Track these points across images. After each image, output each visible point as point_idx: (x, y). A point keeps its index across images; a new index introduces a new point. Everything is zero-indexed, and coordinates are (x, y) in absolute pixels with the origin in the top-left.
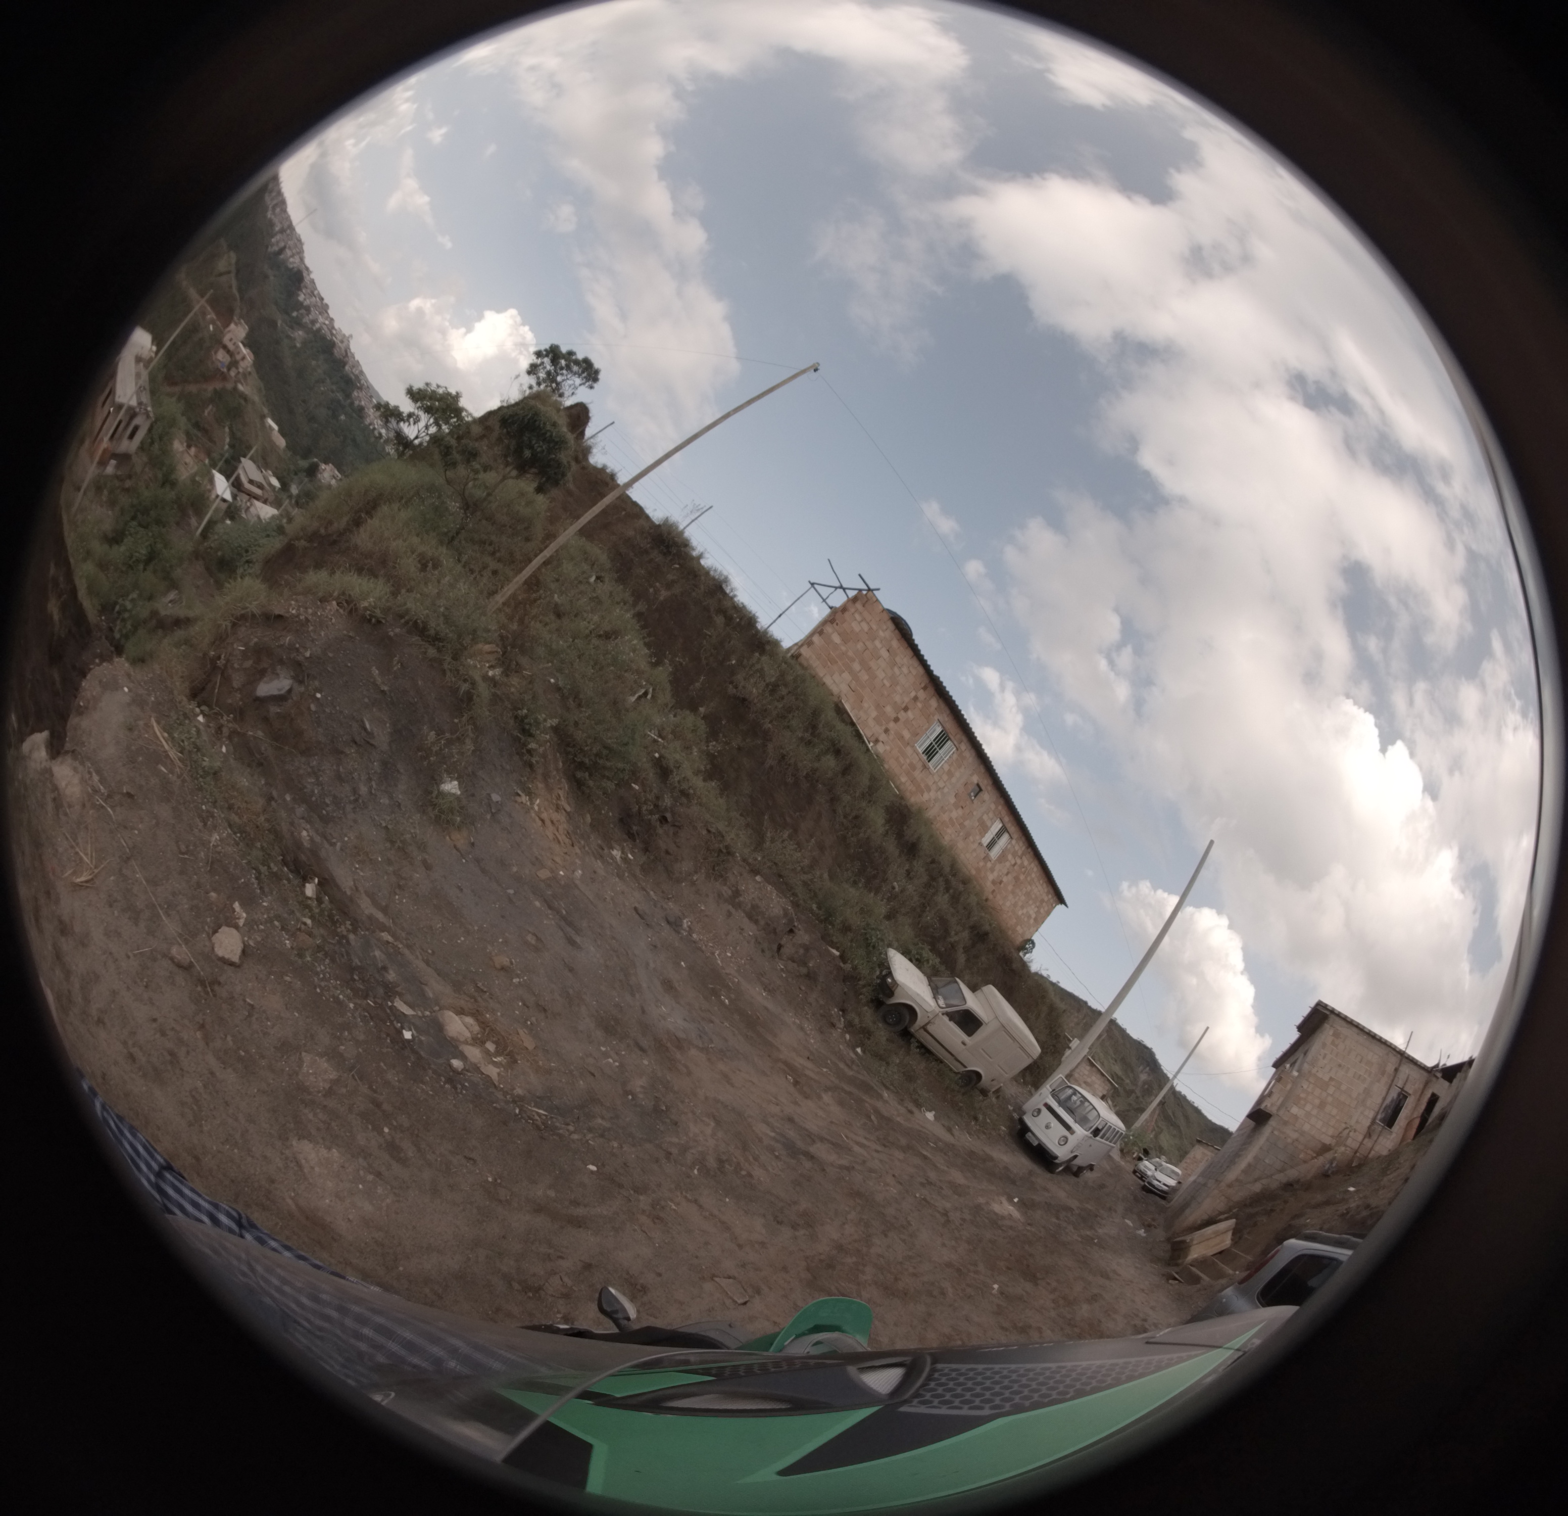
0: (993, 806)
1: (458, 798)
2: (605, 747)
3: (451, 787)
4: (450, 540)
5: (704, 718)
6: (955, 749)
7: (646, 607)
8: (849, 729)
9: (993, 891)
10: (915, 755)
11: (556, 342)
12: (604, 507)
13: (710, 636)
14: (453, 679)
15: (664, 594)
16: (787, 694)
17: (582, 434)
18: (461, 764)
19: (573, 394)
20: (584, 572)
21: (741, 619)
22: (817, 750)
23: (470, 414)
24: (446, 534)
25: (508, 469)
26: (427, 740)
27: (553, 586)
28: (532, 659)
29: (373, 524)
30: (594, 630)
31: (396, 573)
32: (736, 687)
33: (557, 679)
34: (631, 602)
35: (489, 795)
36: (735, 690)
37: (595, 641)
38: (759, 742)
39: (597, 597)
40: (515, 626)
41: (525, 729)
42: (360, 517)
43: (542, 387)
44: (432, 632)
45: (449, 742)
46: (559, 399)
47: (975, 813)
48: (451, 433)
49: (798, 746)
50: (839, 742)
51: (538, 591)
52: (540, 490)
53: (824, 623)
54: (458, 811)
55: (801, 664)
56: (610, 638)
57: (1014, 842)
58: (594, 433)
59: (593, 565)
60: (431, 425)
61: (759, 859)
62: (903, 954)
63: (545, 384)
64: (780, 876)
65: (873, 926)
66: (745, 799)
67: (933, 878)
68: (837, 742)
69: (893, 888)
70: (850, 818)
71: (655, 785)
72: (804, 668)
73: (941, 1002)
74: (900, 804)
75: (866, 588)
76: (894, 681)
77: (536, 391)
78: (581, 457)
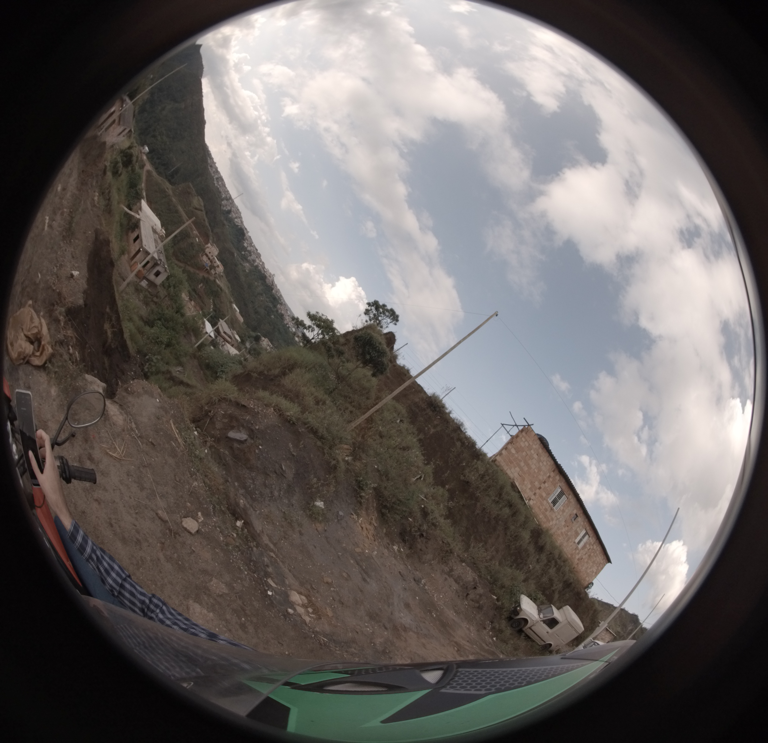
0: (582, 523)
1: (323, 510)
2: (399, 500)
3: (320, 504)
4: (330, 392)
5: (448, 490)
6: (566, 499)
7: (424, 436)
8: (517, 494)
9: (578, 563)
10: (548, 504)
11: (377, 299)
12: (405, 387)
13: (453, 451)
14: (328, 458)
15: (432, 431)
16: (489, 479)
17: (392, 348)
18: (327, 495)
19: (387, 327)
20: (394, 418)
21: (469, 443)
22: (501, 506)
23: (339, 332)
24: (328, 389)
25: (359, 363)
26: (312, 481)
27: (379, 422)
28: (367, 455)
29: (292, 376)
30: (398, 445)
31: (303, 403)
32: (464, 476)
33: (378, 466)
34: (416, 434)
35: (338, 512)
36: (464, 478)
37: (398, 451)
38: (473, 502)
39: (400, 430)
40: (360, 439)
41: (360, 486)
42: (285, 371)
43: (372, 322)
44: (320, 434)
45: (323, 485)
46: (381, 329)
47: (573, 528)
48: (330, 339)
49: (492, 504)
50: (512, 501)
51: (372, 424)
52: (374, 375)
53: (508, 443)
54: (321, 515)
55: (496, 465)
56: (405, 450)
57: (590, 538)
58: (398, 348)
59: (399, 414)
60: (320, 334)
61: (466, 556)
62: (528, 597)
63: (373, 321)
64: (475, 564)
65: (516, 585)
66: (463, 529)
67: (549, 561)
68: (511, 501)
69: (529, 567)
70: (513, 537)
71: (420, 520)
72: (498, 466)
73: (542, 616)
74: (538, 528)
75: (527, 424)
76: (539, 469)
77: (370, 324)
78: (393, 360)
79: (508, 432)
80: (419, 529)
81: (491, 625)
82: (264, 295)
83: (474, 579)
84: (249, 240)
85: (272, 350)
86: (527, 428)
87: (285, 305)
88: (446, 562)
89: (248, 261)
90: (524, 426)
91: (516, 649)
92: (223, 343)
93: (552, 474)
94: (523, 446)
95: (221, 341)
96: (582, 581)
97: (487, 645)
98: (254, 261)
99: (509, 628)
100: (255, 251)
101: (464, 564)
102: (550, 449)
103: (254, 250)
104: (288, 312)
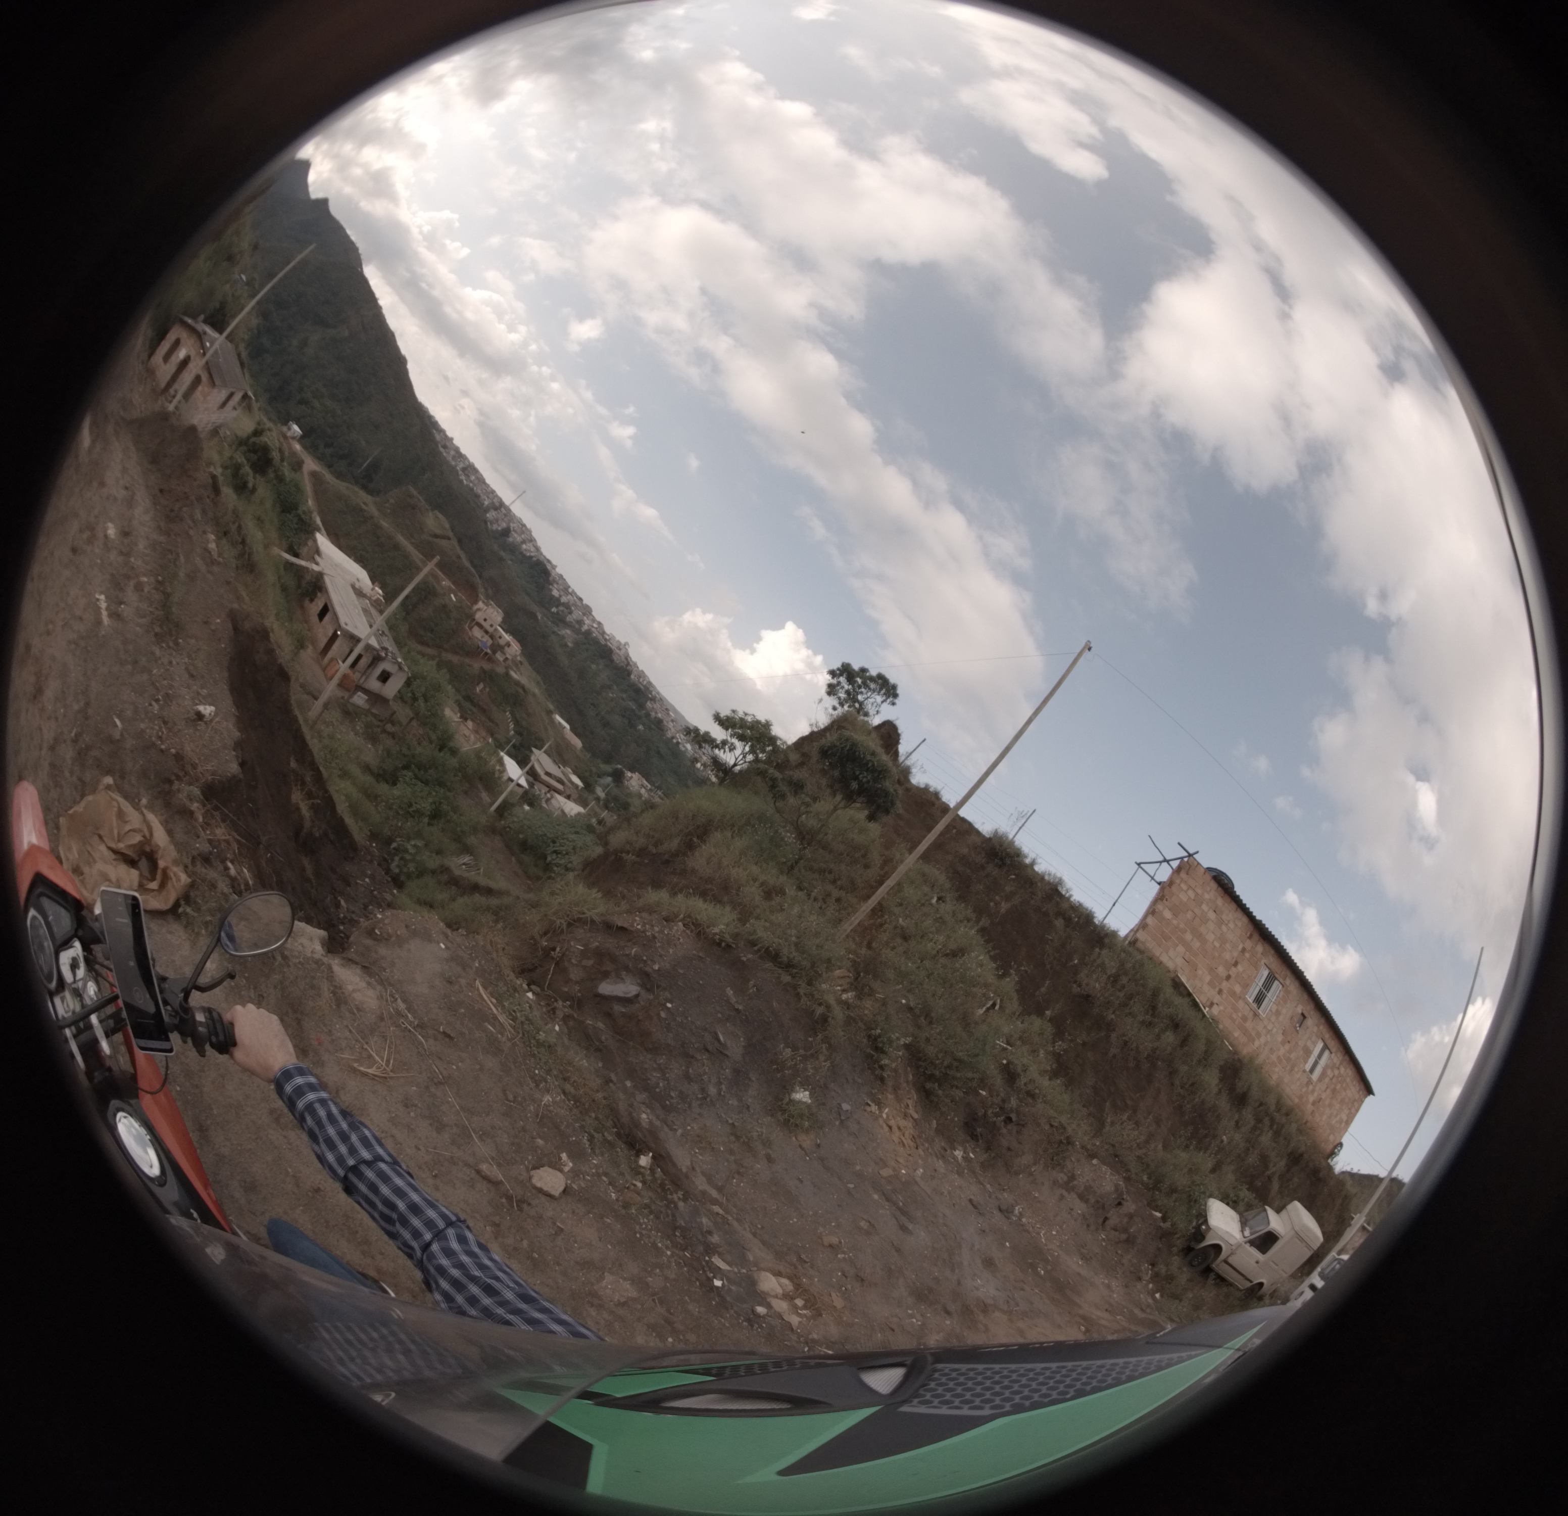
0: (1315, 1029)
1: (809, 1106)
3: (802, 1096)
4: (789, 869)
5: (1051, 1020)
6: (1281, 986)
7: (989, 921)
8: (1187, 1000)
9: (1313, 1111)
10: (1246, 1006)
11: (847, 660)
13: (1051, 940)
14: (808, 1003)
15: (1004, 907)
16: (1128, 982)
17: (896, 754)
19: (878, 712)
20: (925, 895)
21: (1079, 918)
22: (1157, 1030)
23: (783, 742)
24: (785, 863)
25: (837, 799)
26: (782, 1055)
27: (897, 911)
28: (884, 983)
29: (707, 849)
30: (941, 949)
31: (740, 901)
32: (1080, 986)
33: (908, 999)
34: (974, 919)
35: (839, 1104)
36: (1079, 989)
37: (943, 960)
38: (1103, 1034)
39: (940, 918)
40: (864, 952)
41: (878, 1047)
42: (692, 840)
43: (846, 707)
44: (785, 959)
46: (866, 719)
47: (1300, 1043)
48: (769, 760)
49: (1139, 1030)
50: (1177, 1016)
51: (883, 917)
52: (871, 818)
53: (1156, 901)
54: (807, 1117)
55: (1138, 950)
56: (956, 956)
57: (1333, 1055)
58: (908, 752)
59: (933, 886)
60: (747, 753)
61: (1098, 1144)
62: (1222, 1200)
63: (848, 705)
64: (1116, 1156)
65: (1199, 1182)
66: (1088, 1091)
67: (1259, 1120)
68: (1175, 1017)
69: (1222, 1141)
70: (1187, 1086)
71: (1001, 1089)
72: (1142, 952)
73: (1247, 1233)
74: (1233, 1059)
75: (1186, 854)
76: (1223, 940)
77: (843, 713)
78: (902, 779)
79: (1152, 878)
80: (1001, 1108)
81: (1151, 1270)
82: (615, 687)
83: (1117, 1187)
84: (560, 582)
85: (652, 794)
86: (1187, 862)
87: (662, 700)
88: (1059, 1165)
89: (568, 625)
90: (1182, 858)
91: (1197, 1308)
92: (549, 795)
93: (1248, 944)
94: (1185, 899)
95: (543, 791)
96: (1323, 1145)
97: (1142, 1310)
98: (580, 622)
99: (1185, 1269)
100: (579, 603)
101: (1095, 1162)
102: (1238, 893)
103: (574, 600)
104: (671, 713)
